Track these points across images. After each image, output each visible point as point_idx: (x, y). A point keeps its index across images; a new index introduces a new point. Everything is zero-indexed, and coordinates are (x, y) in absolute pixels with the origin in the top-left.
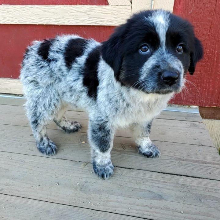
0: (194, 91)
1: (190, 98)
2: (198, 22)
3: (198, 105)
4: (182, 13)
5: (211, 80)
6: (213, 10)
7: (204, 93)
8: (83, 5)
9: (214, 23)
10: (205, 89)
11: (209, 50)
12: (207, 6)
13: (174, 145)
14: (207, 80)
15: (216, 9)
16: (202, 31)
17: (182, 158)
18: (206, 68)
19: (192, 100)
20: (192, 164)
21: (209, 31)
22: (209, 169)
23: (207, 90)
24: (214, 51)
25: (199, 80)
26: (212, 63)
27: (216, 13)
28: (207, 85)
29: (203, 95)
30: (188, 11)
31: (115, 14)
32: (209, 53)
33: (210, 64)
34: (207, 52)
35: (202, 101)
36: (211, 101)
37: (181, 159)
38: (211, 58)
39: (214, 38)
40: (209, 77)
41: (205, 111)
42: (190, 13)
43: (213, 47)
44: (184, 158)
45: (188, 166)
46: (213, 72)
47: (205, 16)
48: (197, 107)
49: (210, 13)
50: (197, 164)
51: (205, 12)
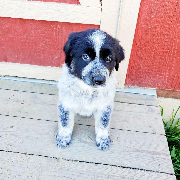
0: (153, 78)
1: (150, 83)
2: (160, 25)
3: (156, 88)
4: (146, 16)
5: (167, 70)
6: (172, 15)
7: (161, 79)
8: (57, 2)
9: (173, 27)
10: (162, 77)
11: (167, 47)
12: (167, 12)
13: (134, 134)
14: (164, 70)
15: (175, 15)
16: (162, 32)
18: (164, 61)
19: (151, 84)
20: (146, 156)
21: (168, 32)
22: (159, 161)
23: (164, 77)
24: (171, 48)
25: (158, 70)
26: (169, 57)
27: (174, 18)
28: (164, 74)
29: (160, 81)
30: (152, 15)
32: (167, 50)
33: (167, 58)
34: (166, 49)
35: (159, 85)
36: (166, 85)
37: (138, 151)
38: (168, 53)
39: (171, 38)
40: (166, 68)
41: (161, 92)
42: (153, 16)
43: (171, 45)
44: (140, 150)
45: (143, 158)
46: (170, 64)
47: (165, 20)
48: (155, 89)
49: (169, 18)
50: (150, 155)
51: (165, 17)
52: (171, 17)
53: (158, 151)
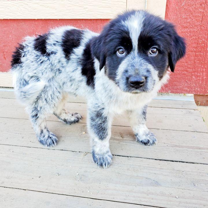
0: (189, 80)
1: (186, 87)
2: (191, 14)
3: (193, 93)
4: (175, 5)
5: (204, 69)
7: (198, 81)
9: (206, 15)
10: (199, 78)
11: (201, 41)
13: (170, 132)
14: (200, 69)
16: (194, 22)
17: (177, 144)
18: (200, 58)
19: (187, 89)
20: (187, 150)
21: (201, 22)
22: (203, 154)
23: (201, 79)
24: (206, 41)
25: (193, 70)
26: (205, 53)
27: (207, 4)
28: (201, 74)
29: (197, 84)
30: (181, 4)
31: (111, 8)
32: (202, 44)
33: (203, 54)
34: (200, 42)
35: (197, 89)
36: (205, 89)
37: (176, 146)
38: (203, 48)
39: (205, 29)
40: (203, 66)
41: (200, 99)
42: (182, 5)
43: (205, 38)
44: (179, 145)
45: (184, 152)
46: (206, 62)
47: (196, 8)
48: (192, 95)
49: (201, 5)
50: (192, 150)
51: (196, 4)
52: (203, 3)
53: (202, 146)
